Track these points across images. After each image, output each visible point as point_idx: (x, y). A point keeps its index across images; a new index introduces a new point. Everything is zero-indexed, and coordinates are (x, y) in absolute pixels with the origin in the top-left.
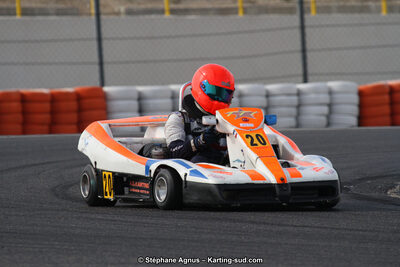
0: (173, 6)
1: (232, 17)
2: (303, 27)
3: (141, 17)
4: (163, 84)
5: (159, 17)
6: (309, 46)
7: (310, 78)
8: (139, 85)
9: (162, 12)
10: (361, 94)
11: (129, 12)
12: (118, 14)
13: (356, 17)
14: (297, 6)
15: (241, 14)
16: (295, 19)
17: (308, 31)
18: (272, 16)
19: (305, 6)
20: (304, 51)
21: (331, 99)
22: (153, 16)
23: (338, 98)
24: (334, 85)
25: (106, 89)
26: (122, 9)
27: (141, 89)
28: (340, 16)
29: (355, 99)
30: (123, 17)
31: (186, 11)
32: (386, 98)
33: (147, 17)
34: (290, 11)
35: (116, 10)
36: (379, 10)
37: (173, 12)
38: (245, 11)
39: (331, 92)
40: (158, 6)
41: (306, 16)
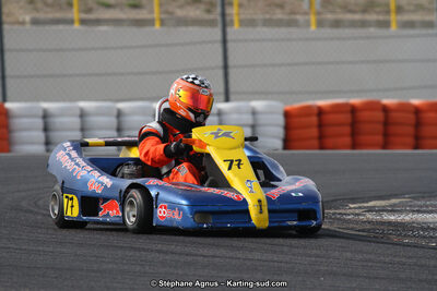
0: (84, 16)
1: (147, 29)
2: (225, 41)
3: (47, 28)
4: (71, 100)
5: (67, 27)
6: (231, 62)
7: (232, 97)
8: (45, 100)
9: (71, 22)
10: (287, 115)
11: (35, 22)
12: (23, 23)
13: (283, 32)
14: (219, 18)
15: (157, 26)
16: (217, 33)
17: (230, 45)
18: (191, 29)
19: (228, 18)
20: (226, 67)
21: (255, 119)
22: (61, 27)
23: (262, 119)
24: (258, 104)
25: (8, 105)
26: (28, 18)
27: (45, 105)
28: (265, 29)
29: (281, 120)
30: (28, 26)
31: (98, 22)
32: (314, 119)
33: (54, 27)
34: (211, 23)
35: (21, 19)
36: (308, 24)
37: (83, 22)
38: (163, 23)
39: (254, 113)
40: (68, 15)
41: (229, 30)
